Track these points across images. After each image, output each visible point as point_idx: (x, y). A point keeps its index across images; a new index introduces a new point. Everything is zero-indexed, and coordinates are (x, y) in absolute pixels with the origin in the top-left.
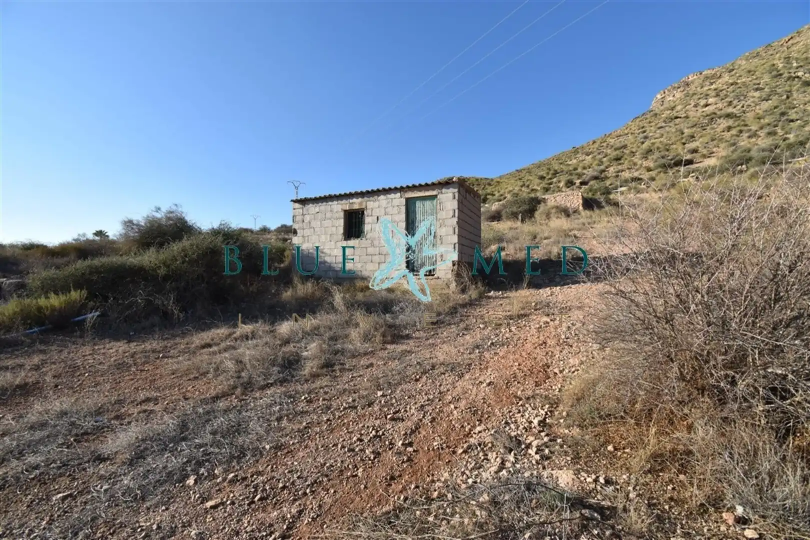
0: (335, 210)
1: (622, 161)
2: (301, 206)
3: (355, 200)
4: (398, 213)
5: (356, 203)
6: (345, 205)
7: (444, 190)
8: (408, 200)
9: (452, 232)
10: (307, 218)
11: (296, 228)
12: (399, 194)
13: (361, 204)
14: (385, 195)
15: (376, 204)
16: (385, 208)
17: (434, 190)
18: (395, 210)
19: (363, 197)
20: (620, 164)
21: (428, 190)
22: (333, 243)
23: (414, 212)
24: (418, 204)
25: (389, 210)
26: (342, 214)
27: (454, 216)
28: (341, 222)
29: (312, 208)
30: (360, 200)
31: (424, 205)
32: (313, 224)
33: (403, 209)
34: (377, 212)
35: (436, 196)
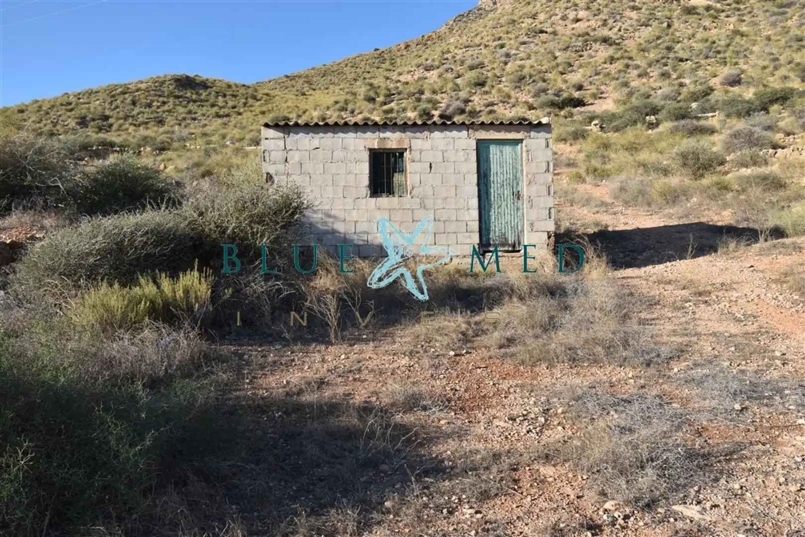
0: (352, 148)
1: (486, 88)
2: (282, 135)
3: (388, 134)
4: (466, 160)
5: (393, 140)
6: (372, 140)
7: (533, 134)
8: (479, 142)
9: (545, 192)
10: (295, 157)
11: (272, 171)
12: (465, 133)
13: (400, 141)
14: (442, 131)
15: (427, 144)
16: (443, 152)
17: (518, 132)
18: (461, 156)
19: (404, 132)
20: (486, 93)
21: (510, 132)
22: (349, 200)
23: (488, 161)
24: (493, 149)
25: (451, 155)
26: (366, 156)
27: (548, 170)
28: (365, 168)
29: (304, 140)
30: (398, 135)
31: (501, 152)
32: (308, 167)
33: (473, 155)
34: (428, 157)
35: (521, 141)
